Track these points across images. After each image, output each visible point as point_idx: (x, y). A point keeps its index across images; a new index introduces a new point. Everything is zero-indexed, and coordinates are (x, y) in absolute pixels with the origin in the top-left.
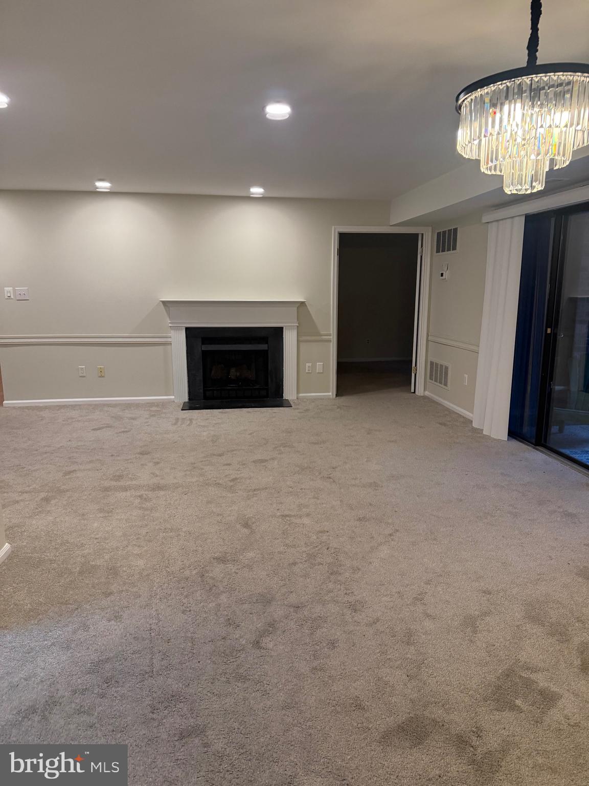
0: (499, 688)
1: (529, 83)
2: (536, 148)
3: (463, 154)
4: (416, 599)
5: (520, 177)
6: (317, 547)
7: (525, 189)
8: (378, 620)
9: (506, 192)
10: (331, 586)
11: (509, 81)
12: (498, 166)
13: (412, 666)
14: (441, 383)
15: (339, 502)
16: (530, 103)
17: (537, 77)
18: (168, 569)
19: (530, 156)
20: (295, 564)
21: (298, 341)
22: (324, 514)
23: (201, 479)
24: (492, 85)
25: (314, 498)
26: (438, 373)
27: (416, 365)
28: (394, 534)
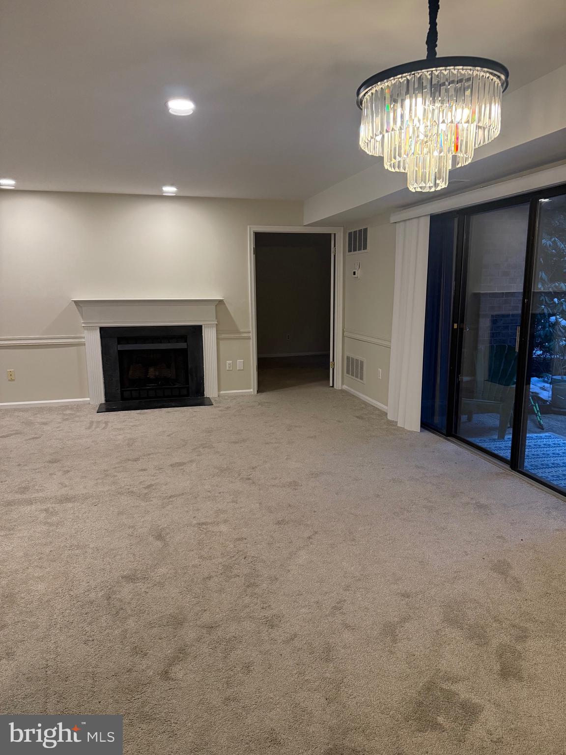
0: (420, 704)
1: (429, 77)
2: (439, 145)
3: (366, 151)
4: (335, 608)
5: (424, 175)
6: (233, 557)
7: (429, 187)
8: (295, 635)
9: (410, 189)
10: (247, 600)
11: (409, 74)
12: (402, 164)
13: (331, 686)
14: (357, 377)
15: (258, 505)
16: (431, 99)
17: (437, 70)
18: (72, 593)
19: (433, 154)
20: (210, 578)
21: (217, 339)
22: (243, 519)
23: (113, 488)
24: (392, 78)
25: (233, 502)
26: (354, 368)
27: (333, 361)
28: (313, 537)
